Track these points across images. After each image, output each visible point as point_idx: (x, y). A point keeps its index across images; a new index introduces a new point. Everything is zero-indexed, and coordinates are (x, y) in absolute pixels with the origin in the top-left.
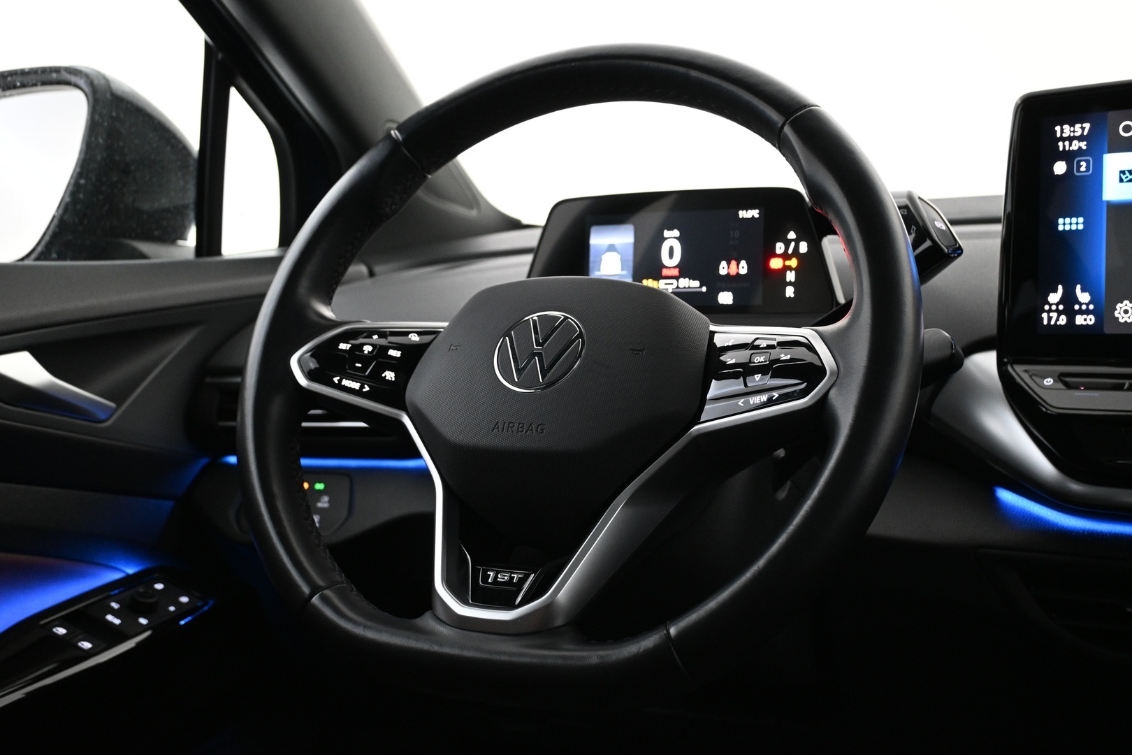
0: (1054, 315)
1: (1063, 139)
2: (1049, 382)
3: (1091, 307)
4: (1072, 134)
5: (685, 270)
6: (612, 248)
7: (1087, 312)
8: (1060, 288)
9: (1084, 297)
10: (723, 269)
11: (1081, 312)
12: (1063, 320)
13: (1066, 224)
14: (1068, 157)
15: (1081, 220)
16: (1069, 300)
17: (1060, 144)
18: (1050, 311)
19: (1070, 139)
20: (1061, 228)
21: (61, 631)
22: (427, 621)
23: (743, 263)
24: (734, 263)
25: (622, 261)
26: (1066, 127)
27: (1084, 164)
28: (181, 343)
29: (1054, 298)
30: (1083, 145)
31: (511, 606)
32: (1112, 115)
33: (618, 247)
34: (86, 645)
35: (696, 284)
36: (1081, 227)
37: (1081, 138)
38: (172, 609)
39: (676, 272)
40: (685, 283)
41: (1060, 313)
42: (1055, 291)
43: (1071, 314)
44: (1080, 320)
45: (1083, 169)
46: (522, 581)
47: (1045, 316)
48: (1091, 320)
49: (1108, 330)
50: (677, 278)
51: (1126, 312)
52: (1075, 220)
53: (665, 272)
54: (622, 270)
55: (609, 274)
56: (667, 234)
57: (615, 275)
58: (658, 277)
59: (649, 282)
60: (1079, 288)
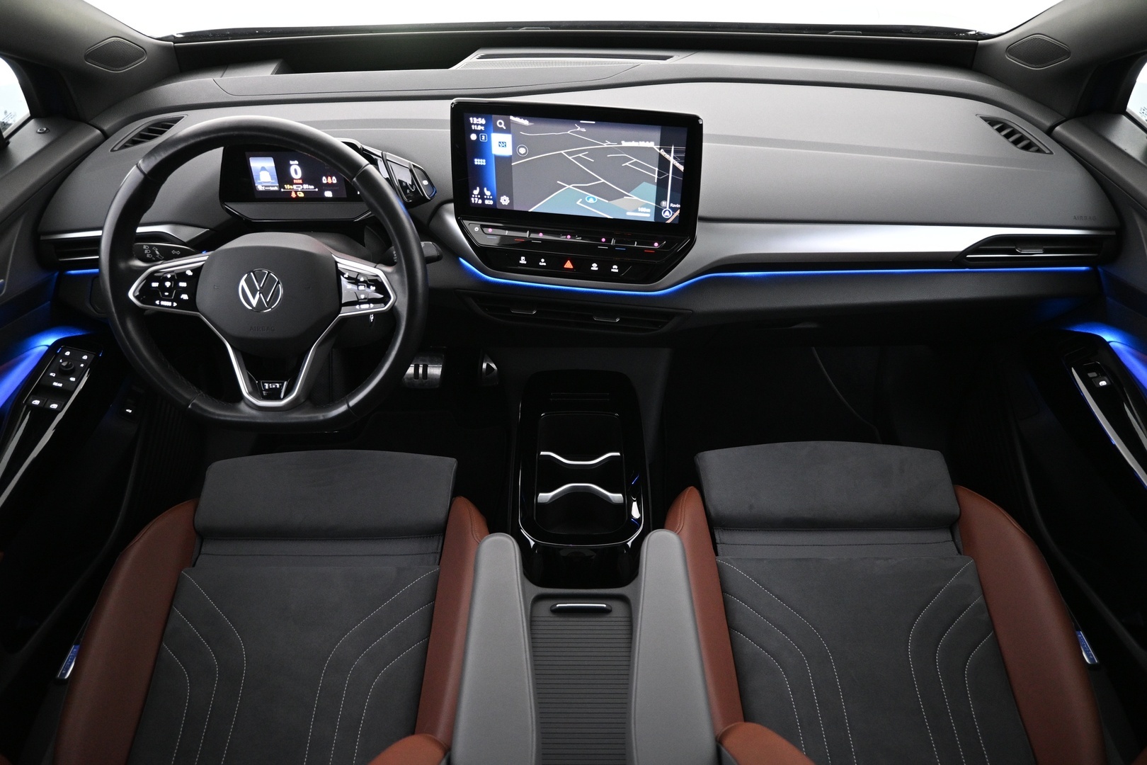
0: (476, 199)
1: (475, 124)
2: (477, 229)
3: (491, 197)
4: (478, 122)
5: (305, 180)
6: (263, 169)
7: (490, 199)
8: (478, 188)
9: (488, 193)
10: (324, 180)
11: (487, 199)
12: (480, 202)
13: (478, 162)
14: (477, 132)
15: (484, 161)
16: (482, 194)
17: (473, 126)
18: (474, 197)
19: (477, 125)
20: (476, 163)
21: (37, 402)
22: (242, 406)
23: (334, 178)
24: (329, 178)
25: (272, 176)
26: (475, 119)
27: (483, 137)
28: (17, 230)
29: (476, 192)
30: (483, 128)
31: (278, 398)
32: (494, 116)
33: (267, 168)
34: (54, 406)
35: (312, 187)
36: (484, 164)
37: (482, 125)
38: (82, 365)
39: (300, 181)
40: (306, 186)
41: (479, 198)
42: (476, 189)
43: (483, 200)
44: (487, 202)
45: (483, 139)
46: (281, 387)
47: (473, 199)
48: (491, 202)
49: (498, 207)
50: (302, 184)
51: (505, 201)
52: (481, 160)
53: (295, 181)
54: (272, 183)
55: (266, 186)
56: (291, 162)
57: (269, 186)
58: (292, 184)
59: (287, 187)
60: (485, 189)
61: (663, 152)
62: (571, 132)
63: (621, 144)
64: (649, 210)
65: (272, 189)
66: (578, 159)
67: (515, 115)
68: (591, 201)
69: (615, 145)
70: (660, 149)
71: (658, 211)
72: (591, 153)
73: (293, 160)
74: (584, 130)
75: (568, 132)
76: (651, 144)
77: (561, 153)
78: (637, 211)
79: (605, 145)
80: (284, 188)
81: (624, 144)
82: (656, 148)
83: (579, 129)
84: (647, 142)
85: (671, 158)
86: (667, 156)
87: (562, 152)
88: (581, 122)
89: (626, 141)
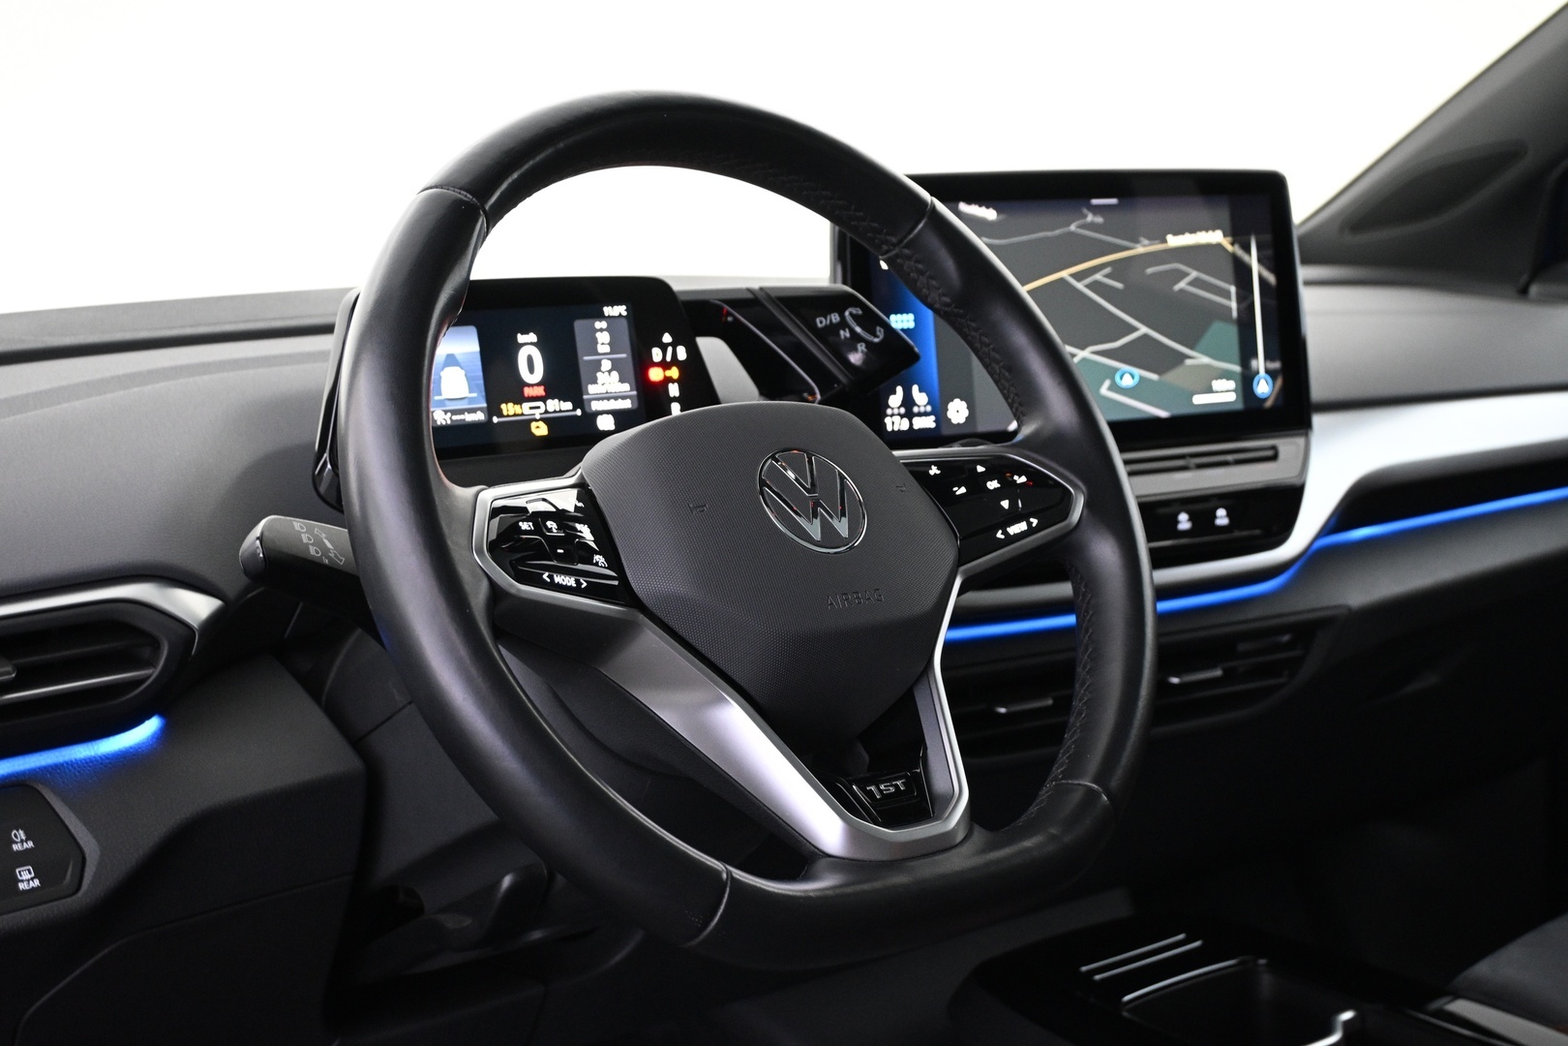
0: (897, 420)
3: (930, 409)
5: (551, 388)
6: (452, 361)
7: (925, 414)
8: (899, 390)
9: (921, 398)
11: (920, 414)
12: (905, 425)
13: (898, 321)
15: (911, 316)
16: (908, 402)
18: (892, 415)
20: (894, 326)
25: (470, 380)
29: (895, 400)
33: (459, 358)
35: (568, 405)
36: (912, 324)
39: (540, 391)
40: (553, 405)
41: (901, 417)
42: (895, 394)
43: (911, 418)
44: (919, 423)
46: (910, 785)
47: (888, 421)
48: (929, 422)
49: (946, 429)
50: (543, 399)
51: (958, 412)
52: (905, 316)
53: (527, 391)
54: (471, 400)
55: (454, 412)
56: (521, 338)
57: (461, 412)
58: (520, 399)
59: (509, 409)
60: (915, 388)
61: (1240, 252)
62: (1079, 227)
63: (1166, 241)
64: (1231, 385)
65: (469, 418)
66: (1095, 287)
67: (969, 202)
68: (1127, 382)
69: (1158, 247)
70: (1232, 244)
71: (1247, 380)
72: (1119, 269)
73: (525, 332)
74: (1099, 220)
75: (1073, 228)
76: (1216, 237)
77: (1062, 280)
78: (1210, 390)
79: (1140, 250)
80: (500, 414)
81: (1174, 241)
82: (1226, 243)
83: (1090, 218)
84: (1210, 232)
85: (1253, 261)
86: (1245, 257)
87: (1064, 274)
88: (1095, 202)
89: (1176, 234)
